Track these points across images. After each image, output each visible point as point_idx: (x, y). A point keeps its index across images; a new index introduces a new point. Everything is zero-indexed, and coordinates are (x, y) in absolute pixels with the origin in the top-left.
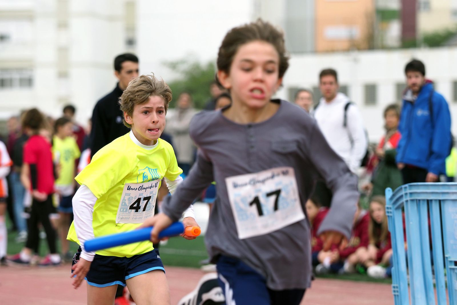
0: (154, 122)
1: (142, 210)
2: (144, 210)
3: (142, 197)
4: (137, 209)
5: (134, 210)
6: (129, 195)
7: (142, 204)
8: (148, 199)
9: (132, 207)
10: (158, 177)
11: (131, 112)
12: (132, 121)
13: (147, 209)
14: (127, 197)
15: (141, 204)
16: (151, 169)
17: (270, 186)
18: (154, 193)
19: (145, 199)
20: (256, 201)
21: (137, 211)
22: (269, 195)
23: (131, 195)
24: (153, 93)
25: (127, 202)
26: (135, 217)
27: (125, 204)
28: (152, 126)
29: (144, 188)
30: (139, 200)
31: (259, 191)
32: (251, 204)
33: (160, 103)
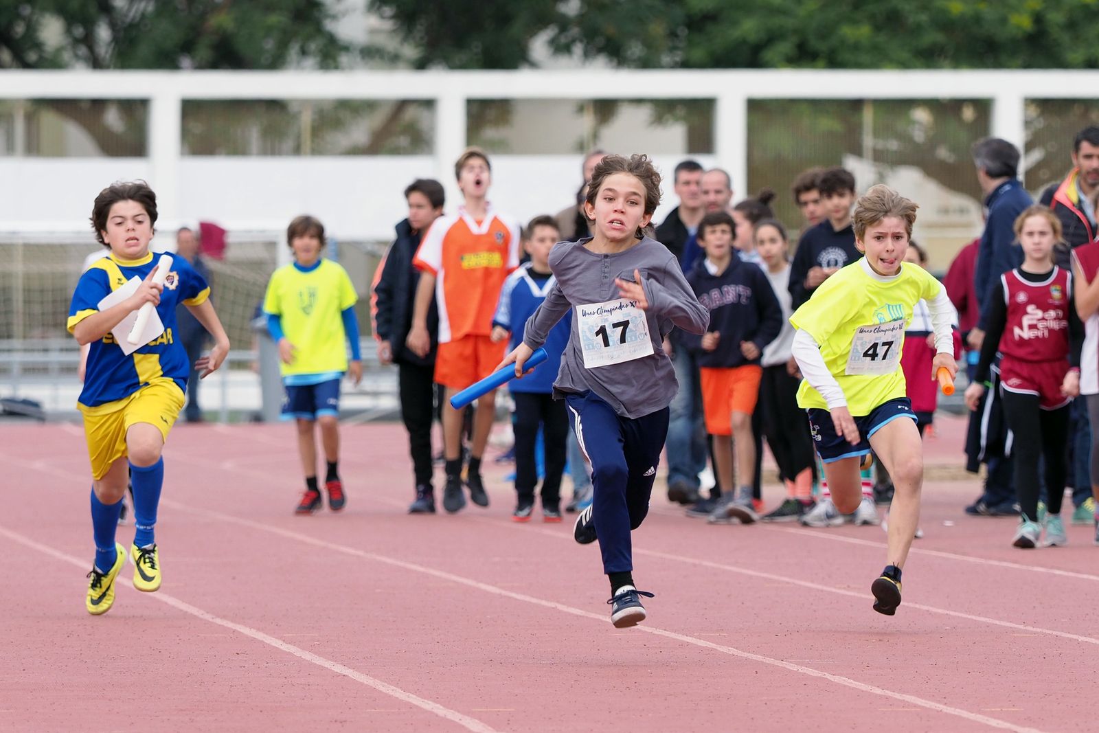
0: (888, 251)
1: (881, 358)
2: (884, 358)
3: (880, 342)
4: (874, 356)
5: (869, 358)
6: (862, 338)
7: (881, 350)
8: (890, 344)
9: (866, 355)
10: (901, 316)
11: (862, 236)
12: (864, 247)
13: (888, 357)
14: (859, 343)
15: (878, 351)
16: (892, 306)
17: (618, 317)
18: (898, 336)
19: (884, 344)
20: (602, 331)
21: (873, 359)
22: (615, 325)
23: (864, 339)
24: (889, 214)
25: (859, 348)
26: (871, 367)
27: (857, 351)
28: (885, 256)
29: (882, 331)
30: (875, 346)
31: (606, 320)
32: (597, 334)
33: (897, 226)
